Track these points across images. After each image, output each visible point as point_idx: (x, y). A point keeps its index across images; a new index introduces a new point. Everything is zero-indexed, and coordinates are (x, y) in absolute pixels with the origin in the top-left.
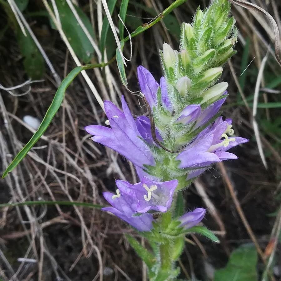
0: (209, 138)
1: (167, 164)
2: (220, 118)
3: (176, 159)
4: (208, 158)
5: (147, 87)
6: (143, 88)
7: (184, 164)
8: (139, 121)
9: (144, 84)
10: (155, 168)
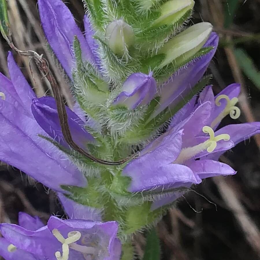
0: (176, 138)
1: (110, 182)
2: (209, 88)
3: (122, 175)
4: (177, 175)
5: (58, 33)
6: (51, 35)
7: (137, 184)
8: (36, 108)
9: (53, 27)
10: (85, 190)
